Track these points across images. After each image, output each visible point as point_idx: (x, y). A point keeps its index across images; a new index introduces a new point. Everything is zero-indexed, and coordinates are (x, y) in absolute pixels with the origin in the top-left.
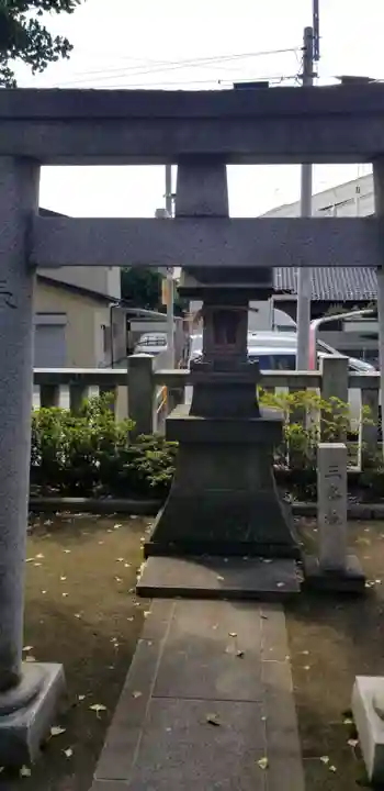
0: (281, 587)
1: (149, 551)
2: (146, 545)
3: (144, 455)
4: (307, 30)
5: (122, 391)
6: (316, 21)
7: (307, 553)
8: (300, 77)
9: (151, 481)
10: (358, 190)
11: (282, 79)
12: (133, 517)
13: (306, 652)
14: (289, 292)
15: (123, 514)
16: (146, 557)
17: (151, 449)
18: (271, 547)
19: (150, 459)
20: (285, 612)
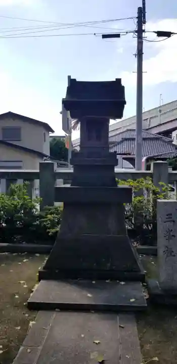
0: (133, 302)
1: (42, 276)
2: (40, 272)
3: (47, 217)
4: (139, 8)
5: (37, 182)
6: (144, 4)
7: (149, 277)
8: (136, 32)
9: (49, 232)
10: (160, 111)
11: (127, 33)
12: (38, 255)
13: (156, 359)
14: (130, 154)
15: (31, 253)
16: (39, 280)
17: (51, 214)
18: (125, 273)
19: (49, 220)
20: (137, 322)
